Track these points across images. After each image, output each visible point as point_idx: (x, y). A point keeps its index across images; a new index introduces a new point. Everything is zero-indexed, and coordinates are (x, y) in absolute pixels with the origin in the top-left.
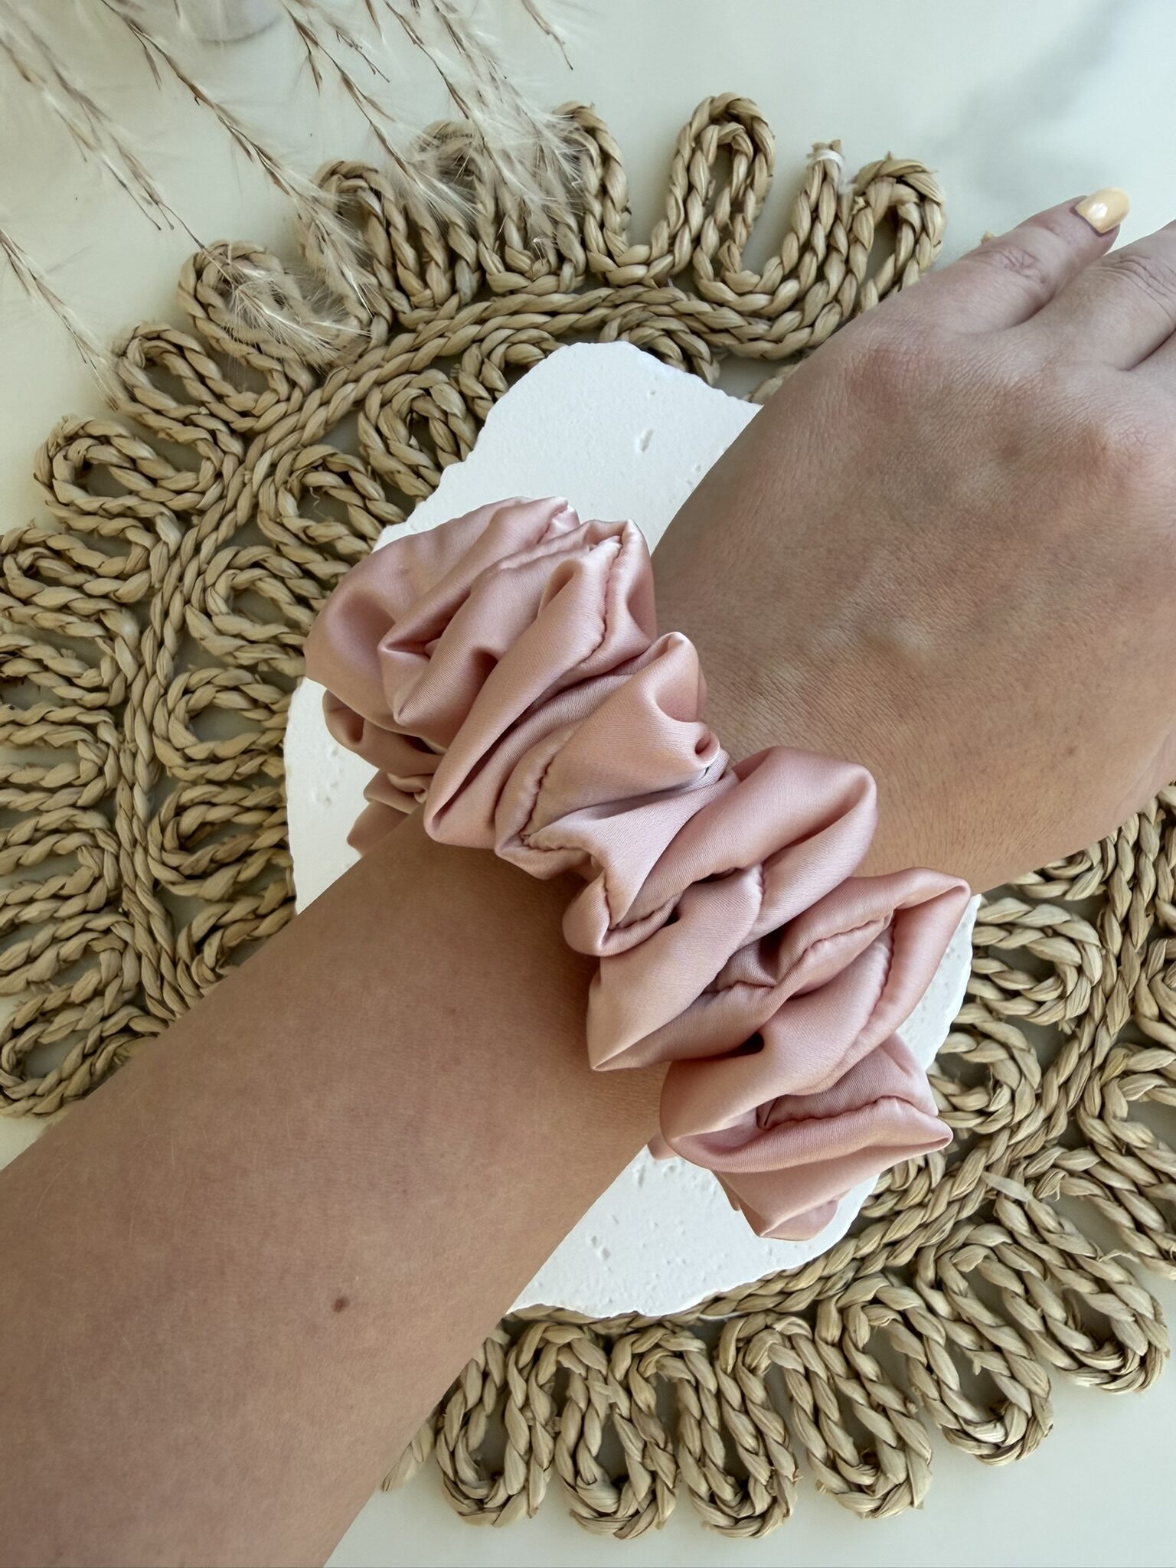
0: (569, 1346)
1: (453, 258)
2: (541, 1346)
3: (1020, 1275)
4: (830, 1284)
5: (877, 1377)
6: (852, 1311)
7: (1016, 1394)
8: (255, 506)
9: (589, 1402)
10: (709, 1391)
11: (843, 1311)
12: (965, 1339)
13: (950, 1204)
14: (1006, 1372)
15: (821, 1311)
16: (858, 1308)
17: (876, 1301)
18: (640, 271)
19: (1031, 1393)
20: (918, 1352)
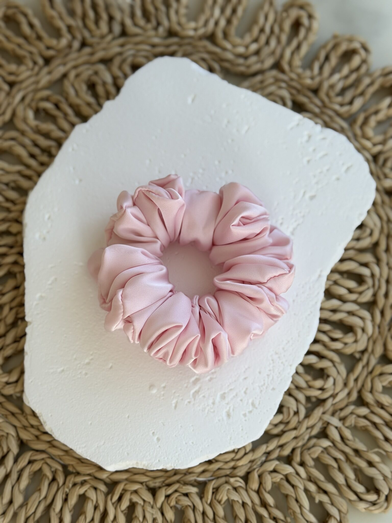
0: (136, 492)
1: (111, 18)
2: (123, 492)
3: (336, 460)
4: (254, 463)
5: (274, 505)
6: (264, 475)
7: (333, 511)
8: (14, 114)
9: (144, 517)
10: (200, 511)
11: (260, 476)
12: (312, 488)
13: (307, 428)
14: (329, 502)
15: (250, 476)
16: (267, 474)
17: (275, 471)
18: (191, 33)
19: (339, 511)
20: (292, 493)
